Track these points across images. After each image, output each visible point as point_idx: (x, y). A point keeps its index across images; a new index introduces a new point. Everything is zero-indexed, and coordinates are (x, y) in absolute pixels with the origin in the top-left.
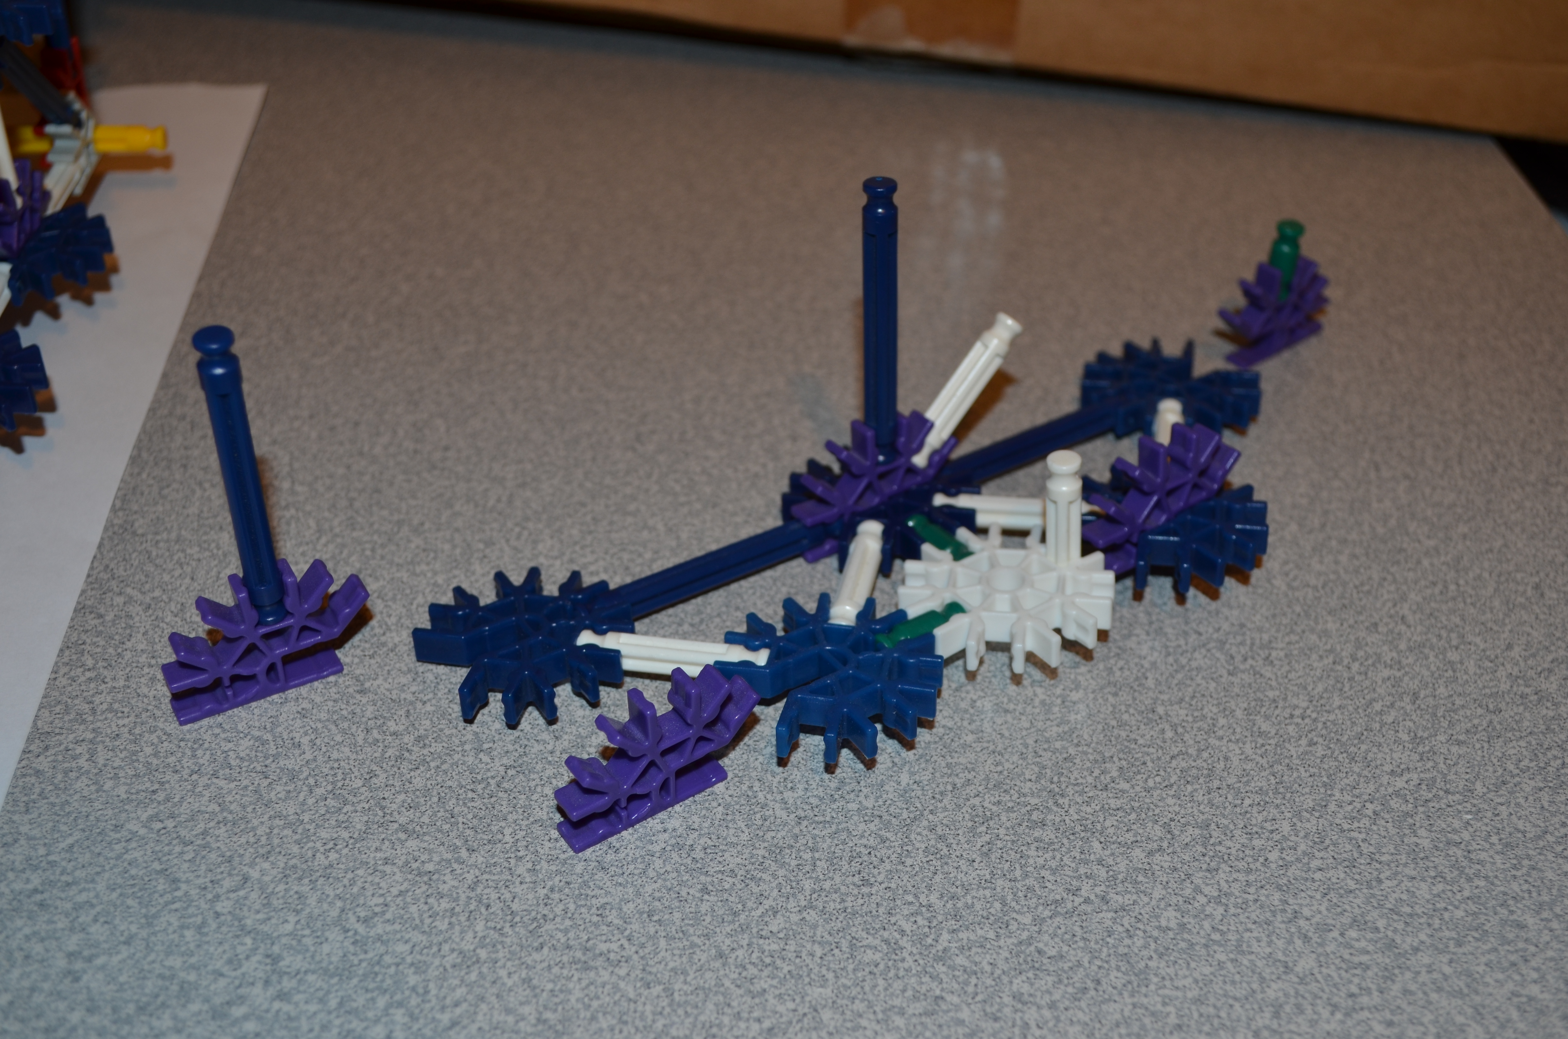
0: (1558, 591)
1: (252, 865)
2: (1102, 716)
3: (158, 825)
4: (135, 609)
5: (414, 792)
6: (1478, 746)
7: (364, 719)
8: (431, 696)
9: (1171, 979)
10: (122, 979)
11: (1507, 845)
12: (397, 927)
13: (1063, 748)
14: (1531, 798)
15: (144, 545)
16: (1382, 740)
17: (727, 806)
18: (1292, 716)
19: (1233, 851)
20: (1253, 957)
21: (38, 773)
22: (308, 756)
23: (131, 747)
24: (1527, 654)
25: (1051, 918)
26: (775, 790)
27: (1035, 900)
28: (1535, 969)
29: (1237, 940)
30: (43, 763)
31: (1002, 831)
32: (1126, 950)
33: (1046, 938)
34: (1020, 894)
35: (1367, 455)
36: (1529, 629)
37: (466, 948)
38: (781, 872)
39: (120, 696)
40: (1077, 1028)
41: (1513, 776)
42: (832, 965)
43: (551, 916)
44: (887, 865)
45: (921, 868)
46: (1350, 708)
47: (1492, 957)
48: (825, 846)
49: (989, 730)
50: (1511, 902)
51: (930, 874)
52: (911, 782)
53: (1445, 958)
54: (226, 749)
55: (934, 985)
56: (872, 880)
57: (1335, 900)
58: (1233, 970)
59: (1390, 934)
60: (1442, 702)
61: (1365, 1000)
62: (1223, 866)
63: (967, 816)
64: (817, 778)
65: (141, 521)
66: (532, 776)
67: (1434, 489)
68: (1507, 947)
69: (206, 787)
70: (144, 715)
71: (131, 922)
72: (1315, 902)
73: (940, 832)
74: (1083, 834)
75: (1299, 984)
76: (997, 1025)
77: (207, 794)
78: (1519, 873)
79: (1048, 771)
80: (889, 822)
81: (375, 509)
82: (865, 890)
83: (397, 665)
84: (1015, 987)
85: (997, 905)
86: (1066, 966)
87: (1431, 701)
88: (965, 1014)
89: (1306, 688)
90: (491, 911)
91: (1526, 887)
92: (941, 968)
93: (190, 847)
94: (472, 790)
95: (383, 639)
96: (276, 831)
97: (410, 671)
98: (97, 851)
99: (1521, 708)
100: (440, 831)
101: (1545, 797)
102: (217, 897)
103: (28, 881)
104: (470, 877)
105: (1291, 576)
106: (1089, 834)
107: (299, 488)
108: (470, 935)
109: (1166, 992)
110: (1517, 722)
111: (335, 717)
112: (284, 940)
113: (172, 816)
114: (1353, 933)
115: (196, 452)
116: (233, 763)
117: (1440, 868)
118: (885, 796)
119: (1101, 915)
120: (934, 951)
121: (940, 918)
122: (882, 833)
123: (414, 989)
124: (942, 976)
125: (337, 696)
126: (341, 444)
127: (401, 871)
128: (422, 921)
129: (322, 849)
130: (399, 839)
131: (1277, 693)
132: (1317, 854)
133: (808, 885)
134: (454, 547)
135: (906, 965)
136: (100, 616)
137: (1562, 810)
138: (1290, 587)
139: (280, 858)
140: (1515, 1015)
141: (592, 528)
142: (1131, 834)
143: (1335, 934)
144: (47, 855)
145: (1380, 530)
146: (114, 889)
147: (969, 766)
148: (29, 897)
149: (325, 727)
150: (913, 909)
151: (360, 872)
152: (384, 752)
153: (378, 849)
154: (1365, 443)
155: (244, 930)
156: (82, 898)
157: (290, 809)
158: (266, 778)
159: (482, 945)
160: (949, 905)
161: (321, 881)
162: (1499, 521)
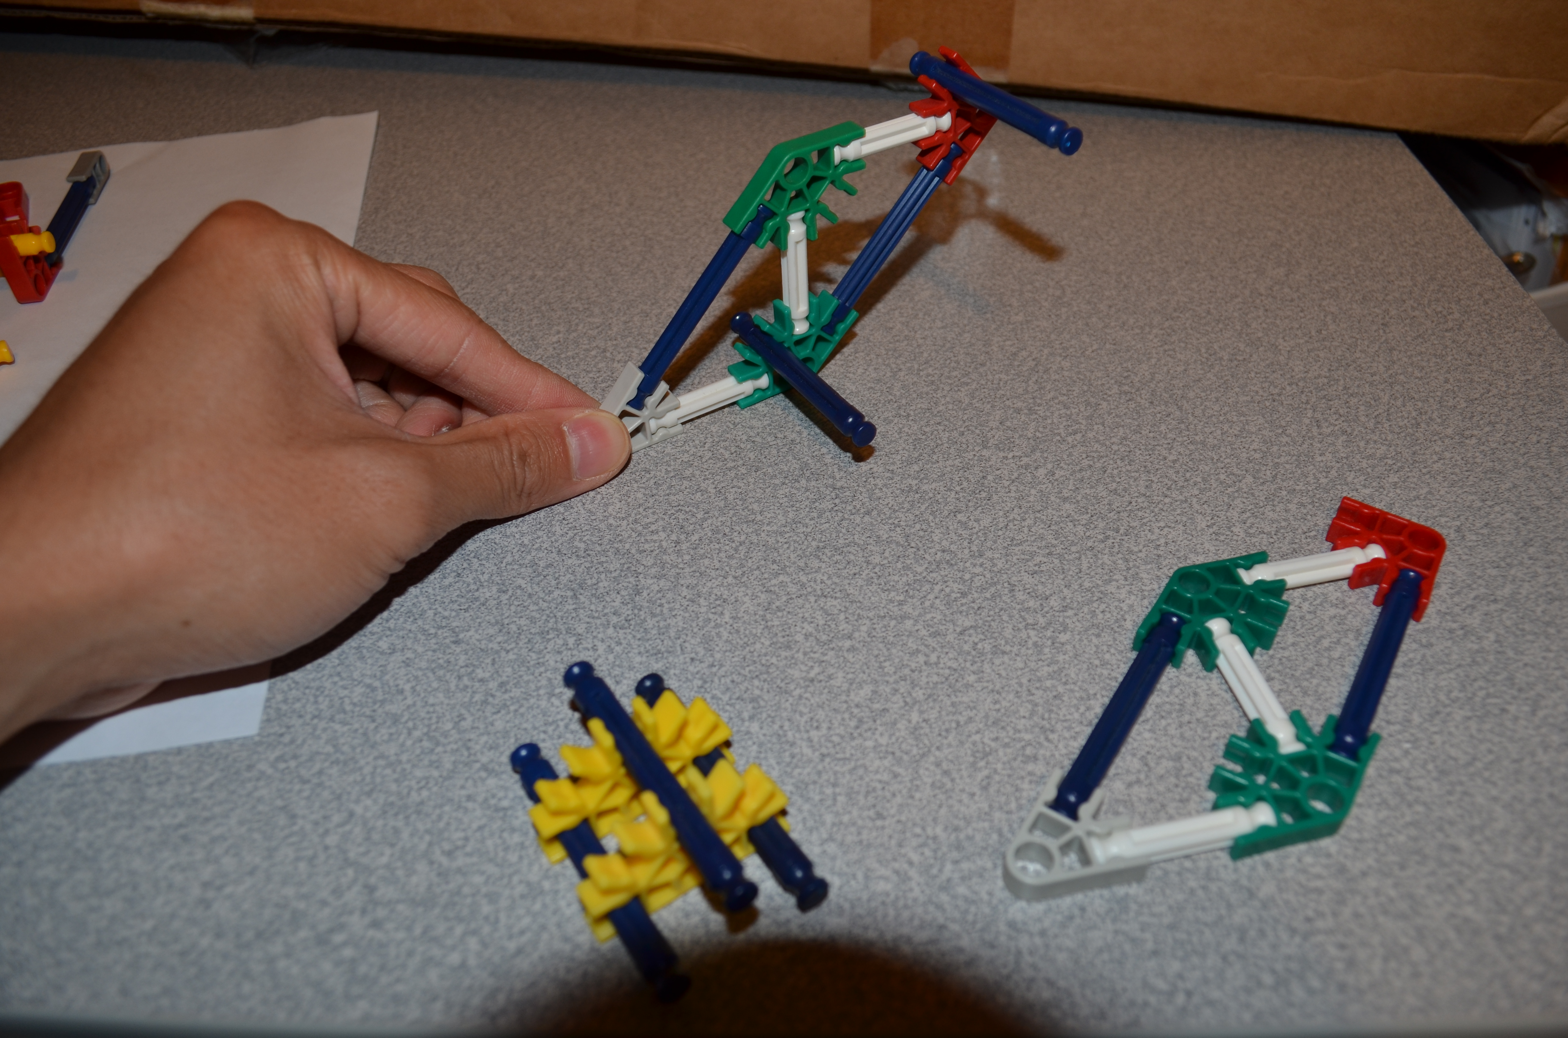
0: (1477, 534)
1: (357, 801)
2: (1087, 656)
3: (283, 766)
5: (495, 733)
7: (457, 667)
8: (513, 645)
10: (246, 907)
11: (1442, 772)
12: (475, 859)
13: (1054, 686)
14: (1461, 727)
16: (1330, 675)
17: (761, 745)
22: (409, 701)
24: (1452, 591)
26: (802, 729)
28: (1469, 891)
31: (999, 766)
36: (1452, 569)
38: (806, 807)
41: (1445, 706)
44: (899, 799)
45: (929, 802)
47: (1432, 880)
48: (845, 781)
49: (989, 671)
50: (1447, 827)
52: (921, 720)
53: (1390, 882)
54: (342, 695)
56: (885, 814)
61: (1320, 924)
63: (969, 752)
64: (839, 717)
67: (1367, 442)
68: (1445, 870)
69: (325, 730)
71: (255, 855)
73: (945, 768)
75: (1263, 909)
77: (324, 736)
78: (1452, 798)
79: (1040, 708)
80: (901, 758)
82: (879, 823)
83: (487, 618)
85: (995, 837)
91: (1459, 812)
93: (307, 786)
94: (545, 732)
95: (477, 594)
96: (379, 770)
97: (497, 622)
98: (232, 788)
101: (1473, 725)
102: (327, 832)
103: (175, 816)
105: (1248, 525)
110: (1447, 655)
111: (433, 665)
112: (380, 872)
113: (295, 757)
116: (348, 708)
118: (897, 734)
122: (896, 769)
123: (486, 918)
127: (481, 808)
128: (496, 854)
129: (416, 787)
133: (829, 818)
137: (1489, 738)
138: (1248, 534)
139: (381, 795)
140: (1452, 935)
141: (654, 492)
144: (192, 792)
145: (1323, 481)
146: (243, 825)
147: (971, 705)
148: (175, 830)
149: (424, 675)
150: (921, 840)
151: (447, 808)
152: (472, 697)
153: (463, 787)
154: (1307, 403)
155: (348, 863)
156: (217, 832)
157: (391, 750)
158: (374, 721)
159: (546, 877)
160: (953, 837)
161: (414, 817)
162: (1424, 471)
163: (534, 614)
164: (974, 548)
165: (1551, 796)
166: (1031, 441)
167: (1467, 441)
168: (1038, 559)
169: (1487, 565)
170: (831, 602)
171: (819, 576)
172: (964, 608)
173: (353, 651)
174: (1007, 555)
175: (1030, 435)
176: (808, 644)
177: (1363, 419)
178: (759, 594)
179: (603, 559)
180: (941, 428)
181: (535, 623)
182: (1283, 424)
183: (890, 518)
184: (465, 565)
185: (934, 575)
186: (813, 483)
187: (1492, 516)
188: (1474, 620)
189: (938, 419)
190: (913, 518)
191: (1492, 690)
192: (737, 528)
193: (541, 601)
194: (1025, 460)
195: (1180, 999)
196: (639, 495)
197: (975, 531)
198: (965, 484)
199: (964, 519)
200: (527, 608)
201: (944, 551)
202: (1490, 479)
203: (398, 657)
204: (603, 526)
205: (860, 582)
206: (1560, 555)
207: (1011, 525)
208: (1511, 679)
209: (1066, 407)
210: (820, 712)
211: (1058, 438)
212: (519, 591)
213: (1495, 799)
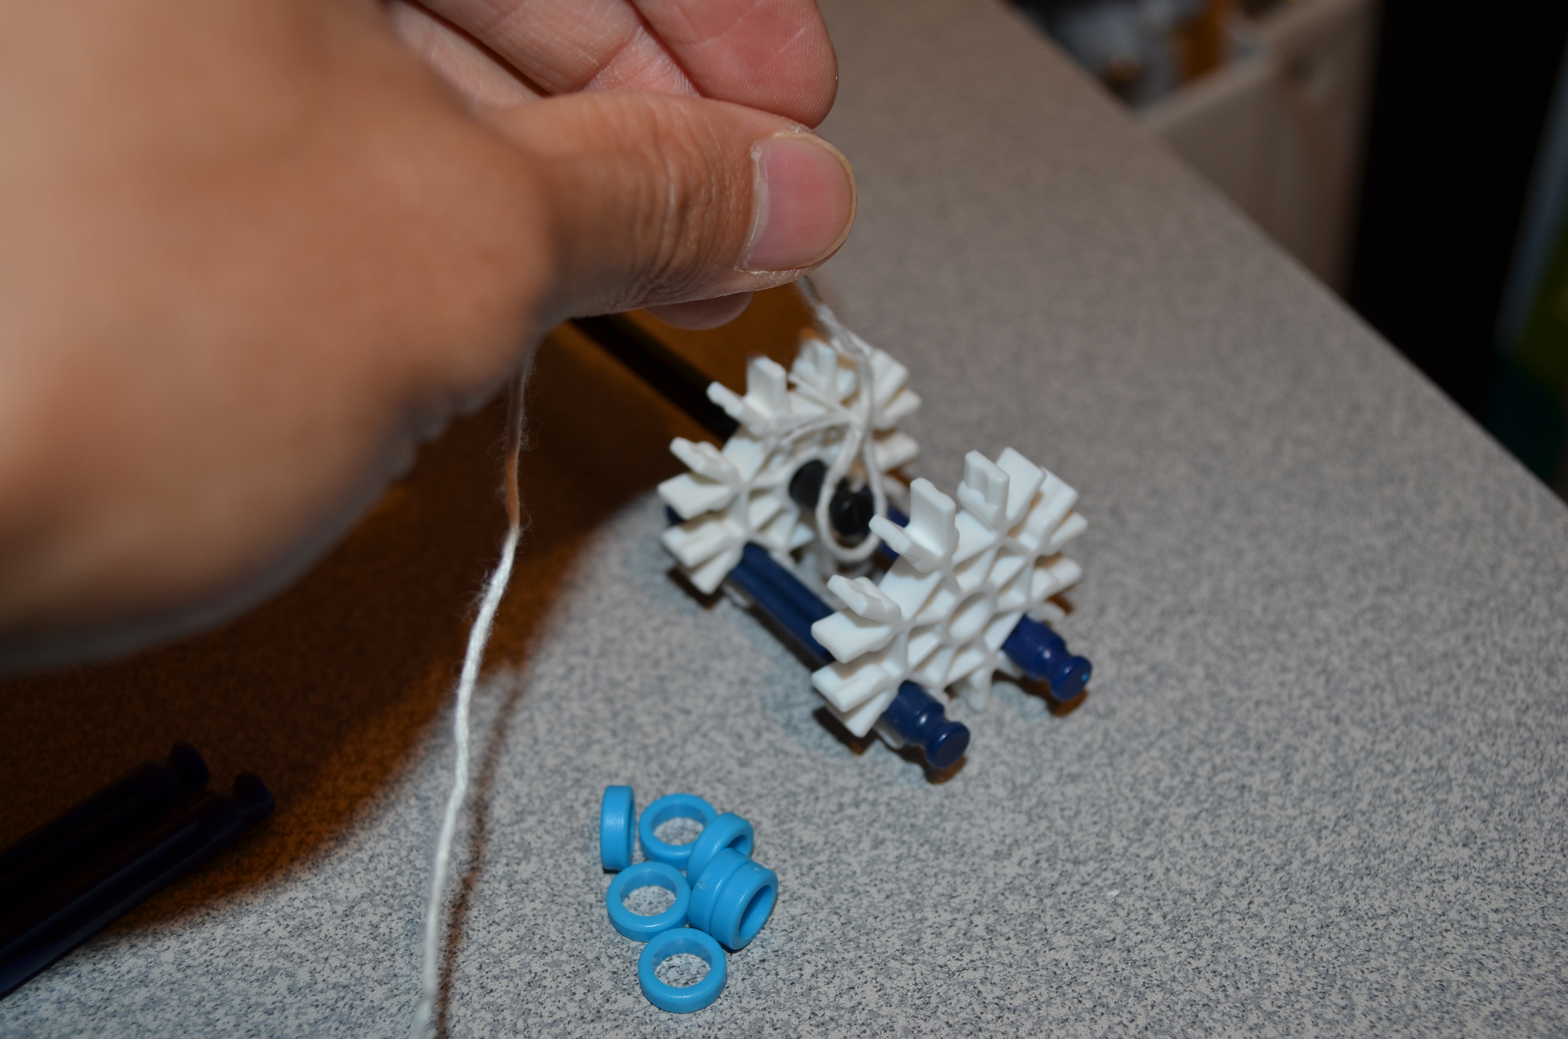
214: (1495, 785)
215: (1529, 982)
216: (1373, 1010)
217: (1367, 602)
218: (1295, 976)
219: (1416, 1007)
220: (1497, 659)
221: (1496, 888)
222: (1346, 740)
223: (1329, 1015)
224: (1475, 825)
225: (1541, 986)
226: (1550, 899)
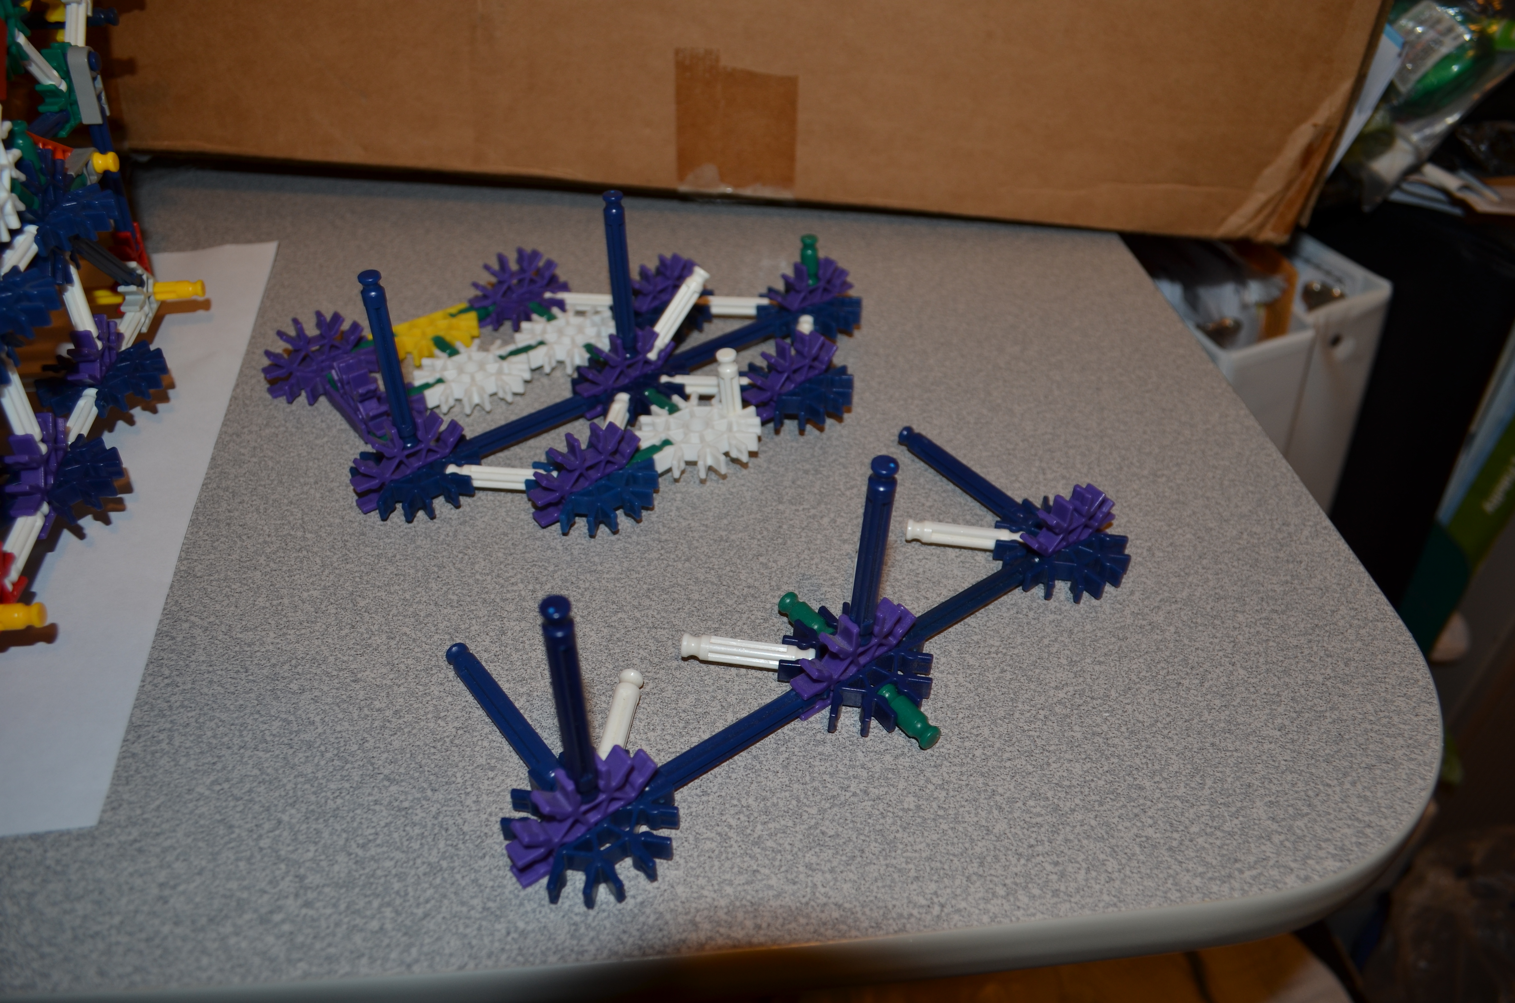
0: (1163, 551)
1: (284, 811)
3: (218, 788)
4: (197, 632)
5: (394, 751)
6: (1112, 664)
7: (358, 701)
8: (403, 680)
9: (912, 845)
10: (198, 899)
11: (1132, 732)
12: (385, 849)
14: (1147, 698)
15: (203, 584)
16: (1049, 665)
18: (990, 652)
19: (952, 751)
20: (966, 825)
21: (134, 755)
22: (320, 730)
23: (198, 732)
25: (830, 808)
26: (642, 731)
27: (819, 797)
28: (1150, 817)
29: (955, 814)
30: (137, 748)
31: (796, 750)
32: (881, 827)
33: (827, 823)
34: (809, 793)
35: (1037, 464)
36: (1144, 580)
37: (433, 861)
39: (188, 695)
40: (849, 885)
41: (1135, 684)
42: (683, 854)
43: (490, 834)
44: (719, 780)
45: (742, 780)
46: (1028, 644)
47: (1123, 811)
50: (1134, 772)
51: (748, 784)
53: (1092, 815)
55: (752, 862)
56: (709, 791)
57: (1019, 780)
58: (952, 835)
59: (1056, 801)
60: (1088, 635)
61: (1040, 849)
62: (945, 762)
64: (670, 721)
65: (200, 566)
66: (475, 734)
68: (1132, 804)
69: (250, 757)
70: (206, 708)
71: (202, 859)
72: (1006, 783)
73: (754, 754)
74: (851, 747)
75: (997, 841)
76: (795, 887)
77: (251, 762)
78: (1140, 752)
81: (361, 547)
82: (704, 798)
83: (380, 660)
84: (807, 860)
85: (794, 802)
86: (841, 842)
87: (1081, 635)
88: (773, 881)
89: (999, 633)
90: (450, 832)
91: (1144, 761)
92: (756, 850)
93: (240, 802)
94: (434, 747)
96: (299, 786)
97: (388, 663)
98: (177, 808)
99: (1141, 635)
100: (412, 778)
101: (1156, 696)
102: (260, 837)
104: (434, 810)
106: (855, 747)
107: (309, 536)
108: (435, 851)
109: (909, 854)
110: (1138, 645)
111: (338, 701)
112: (308, 864)
113: (227, 780)
114: (1031, 803)
115: (237, 514)
116: (268, 739)
117: (1088, 753)
119: (864, 804)
120: (752, 839)
121: (756, 815)
123: (398, 893)
124: (758, 855)
125: (339, 685)
126: (337, 500)
127: (386, 809)
128: (402, 844)
129: (331, 797)
130: (384, 786)
131: (980, 637)
132: (1007, 749)
134: (417, 571)
135: (733, 850)
136: (173, 638)
137: (1168, 705)
139: (303, 805)
140: (1137, 850)
141: (513, 551)
142: (883, 744)
143: (1020, 804)
144: (143, 814)
146: (189, 836)
148: (131, 845)
149: (331, 708)
150: (737, 809)
151: (358, 812)
152: (372, 723)
153: (370, 794)
154: (1036, 455)
155: (280, 859)
156: (168, 843)
157: (309, 769)
158: (291, 748)
159: (444, 858)
160: (762, 805)
161: (332, 820)
162: (1125, 504)
163: (419, 655)
164: (773, 583)
165: (1213, 744)
166: (818, 496)
167: (1159, 480)
168: (824, 589)
169: (1170, 575)
170: (661, 632)
171: (650, 612)
172: (766, 631)
173: (269, 693)
174: (799, 588)
175: (816, 491)
176: (644, 666)
177: (1079, 466)
178: (603, 629)
179: (473, 608)
180: (744, 488)
181: (420, 662)
182: (1016, 472)
183: (706, 563)
184: (358, 619)
185: (742, 606)
186: (643, 538)
187: (1176, 537)
188: (1159, 618)
189: (742, 482)
190: (724, 562)
191: (1171, 670)
192: (582, 577)
193: (424, 645)
194: (813, 511)
195: (936, 910)
196: (500, 555)
197: (774, 570)
198: (765, 533)
199: (765, 561)
200: (412, 650)
201: (749, 587)
202: (1176, 509)
203: (307, 695)
204: (471, 581)
205: (683, 615)
206: (1226, 564)
207: (802, 564)
208: (1185, 660)
209: (845, 467)
210: (655, 717)
211: (839, 492)
212: (404, 637)
213: (1170, 749)
214: (1303, 708)
215: (1291, 792)
216: (1214, 788)
217: (1264, 615)
218: (1182, 766)
219: (1235, 791)
220: (1322, 654)
221: (1289, 751)
222: (1235, 673)
223: (1193, 785)
224: (1287, 723)
225: (1296, 795)
226: (1313, 761)
